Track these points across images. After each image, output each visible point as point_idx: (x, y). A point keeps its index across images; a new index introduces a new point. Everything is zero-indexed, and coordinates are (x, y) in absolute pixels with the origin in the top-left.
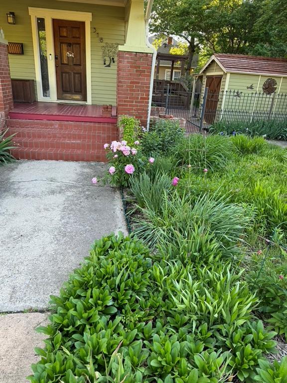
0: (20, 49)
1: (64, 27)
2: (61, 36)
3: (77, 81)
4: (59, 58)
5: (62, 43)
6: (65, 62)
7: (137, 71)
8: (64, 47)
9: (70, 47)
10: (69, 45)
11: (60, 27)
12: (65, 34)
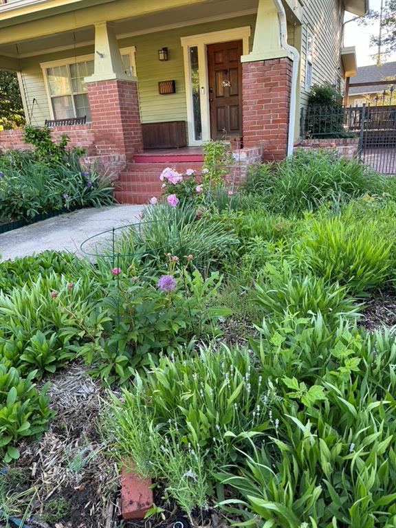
0: (171, 88)
1: (220, 52)
2: (216, 64)
3: (233, 116)
4: (214, 91)
5: (217, 71)
6: (221, 94)
7: (266, 85)
8: (220, 75)
9: (226, 74)
10: (226, 72)
11: (215, 53)
12: (221, 60)
